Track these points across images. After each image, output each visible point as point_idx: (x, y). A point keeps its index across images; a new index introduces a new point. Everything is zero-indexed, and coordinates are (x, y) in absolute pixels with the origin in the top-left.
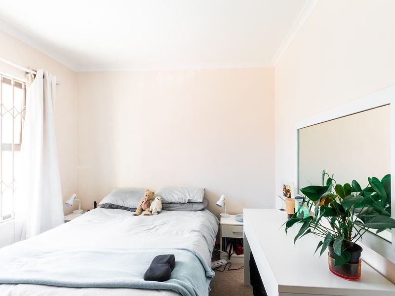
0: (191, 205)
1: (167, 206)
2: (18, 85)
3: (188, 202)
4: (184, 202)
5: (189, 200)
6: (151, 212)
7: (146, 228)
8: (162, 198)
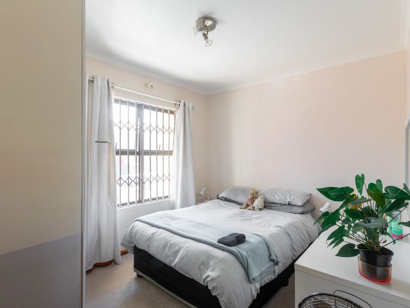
0: (291, 207)
1: (268, 205)
2: (172, 112)
3: (288, 204)
4: (284, 203)
5: (289, 202)
6: (254, 208)
7: (244, 218)
8: (265, 198)
